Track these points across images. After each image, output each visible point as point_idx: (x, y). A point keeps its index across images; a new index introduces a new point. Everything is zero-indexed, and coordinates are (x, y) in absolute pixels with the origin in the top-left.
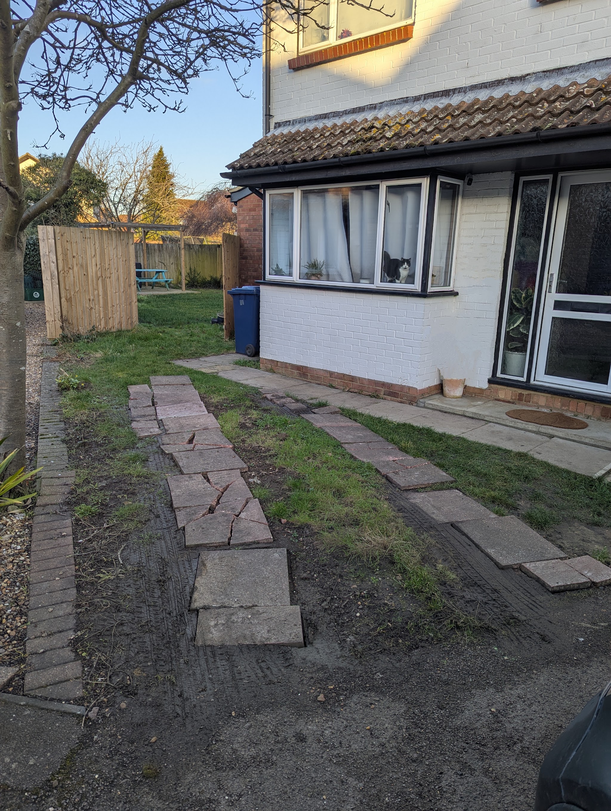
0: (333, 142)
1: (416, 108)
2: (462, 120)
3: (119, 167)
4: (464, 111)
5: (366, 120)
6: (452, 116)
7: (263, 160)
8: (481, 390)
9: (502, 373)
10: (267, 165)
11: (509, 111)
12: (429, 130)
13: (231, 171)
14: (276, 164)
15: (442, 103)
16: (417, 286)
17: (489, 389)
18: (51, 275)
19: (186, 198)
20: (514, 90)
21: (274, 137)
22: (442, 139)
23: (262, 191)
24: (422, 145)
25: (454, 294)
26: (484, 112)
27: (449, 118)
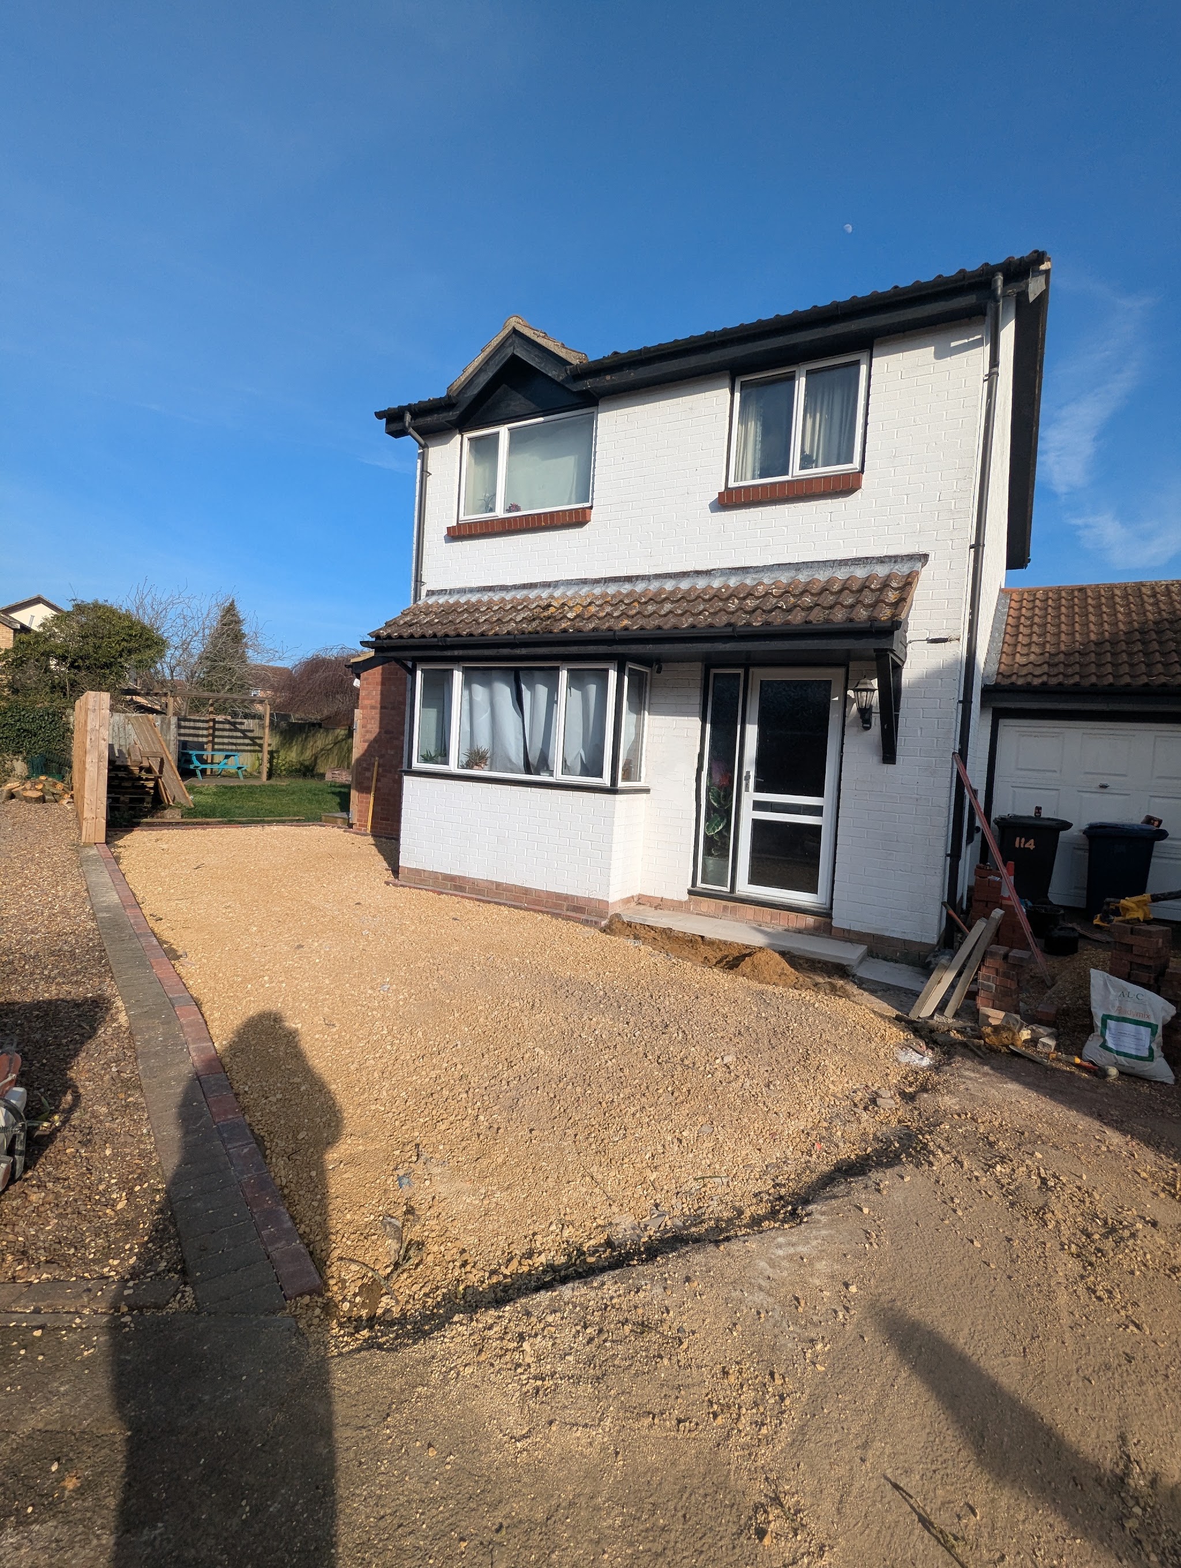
0: (503, 617)
1: (598, 590)
2: (651, 608)
3: (182, 622)
4: (651, 599)
5: (540, 598)
6: (639, 603)
7: (417, 631)
8: (680, 902)
9: (703, 882)
10: (423, 636)
11: (699, 604)
12: (615, 614)
13: (374, 639)
14: (435, 636)
15: (626, 588)
16: (606, 780)
17: (690, 900)
18: (99, 756)
19: (271, 664)
20: (701, 583)
21: (428, 606)
22: (632, 625)
23: (410, 664)
24: (610, 629)
25: (647, 791)
26: (673, 602)
27: (636, 604)
